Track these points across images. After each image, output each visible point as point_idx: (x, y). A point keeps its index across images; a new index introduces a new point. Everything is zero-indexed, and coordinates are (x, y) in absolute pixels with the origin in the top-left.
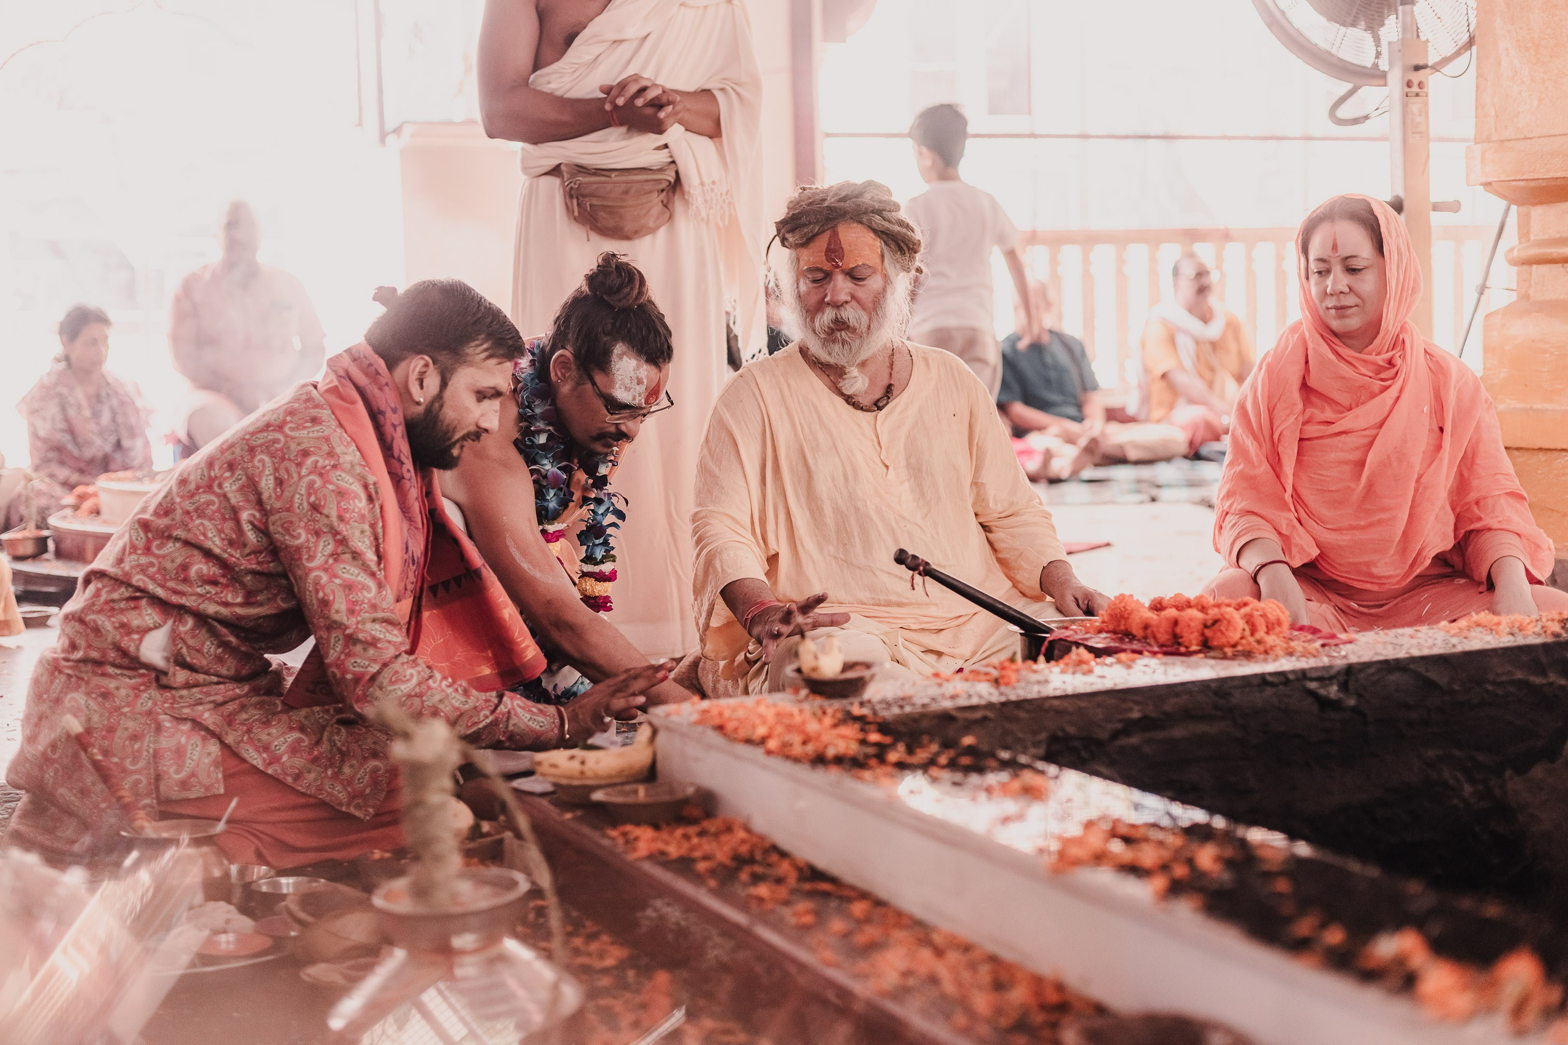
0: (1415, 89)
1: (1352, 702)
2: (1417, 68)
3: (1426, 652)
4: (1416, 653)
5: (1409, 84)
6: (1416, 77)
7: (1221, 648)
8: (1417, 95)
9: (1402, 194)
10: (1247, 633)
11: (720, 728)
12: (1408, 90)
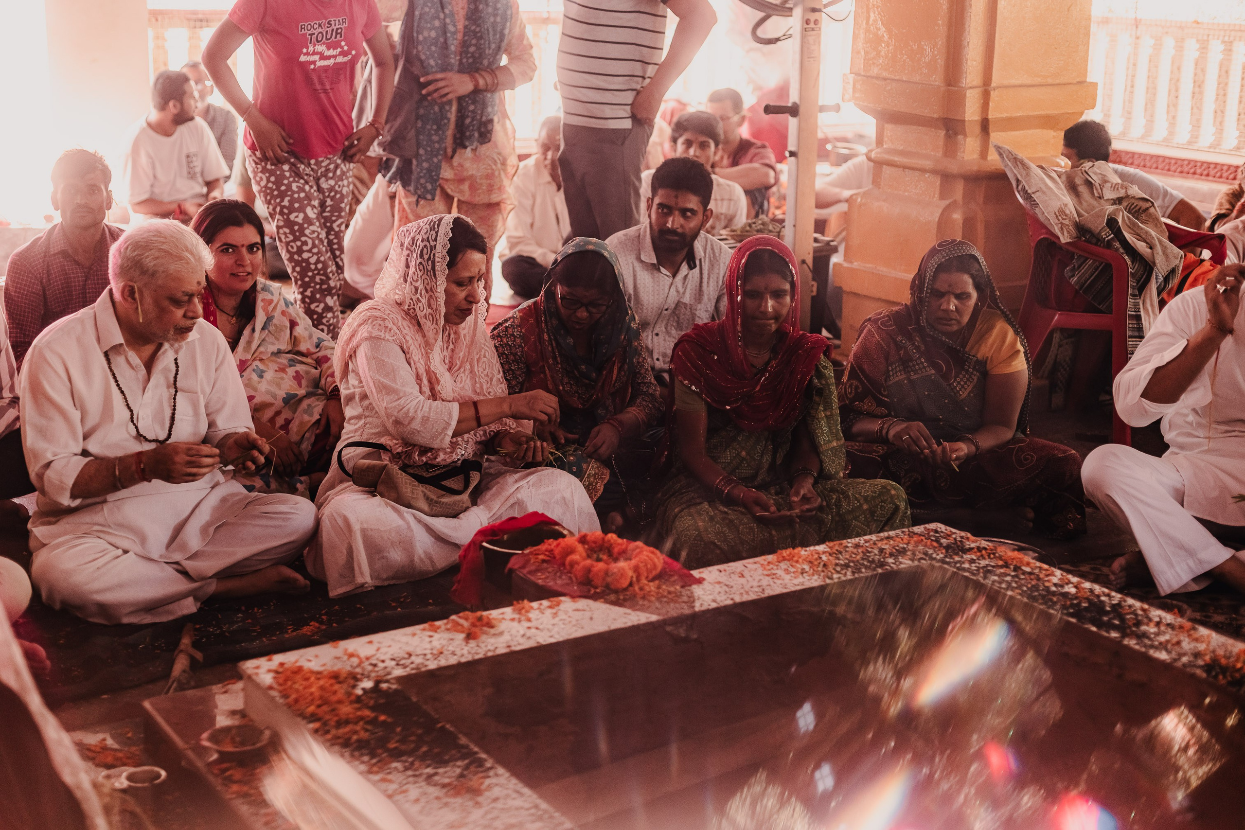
0: (812, 25)
1: (695, 636)
2: (814, 10)
3: (746, 598)
4: (738, 599)
5: (807, 22)
6: (813, 17)
7: (616, 592)
8: (813, 30)
9: (798, 101)
10: (634, 579)
11: (285, 696)
12: (806, 26)
